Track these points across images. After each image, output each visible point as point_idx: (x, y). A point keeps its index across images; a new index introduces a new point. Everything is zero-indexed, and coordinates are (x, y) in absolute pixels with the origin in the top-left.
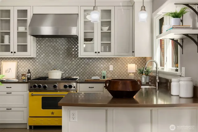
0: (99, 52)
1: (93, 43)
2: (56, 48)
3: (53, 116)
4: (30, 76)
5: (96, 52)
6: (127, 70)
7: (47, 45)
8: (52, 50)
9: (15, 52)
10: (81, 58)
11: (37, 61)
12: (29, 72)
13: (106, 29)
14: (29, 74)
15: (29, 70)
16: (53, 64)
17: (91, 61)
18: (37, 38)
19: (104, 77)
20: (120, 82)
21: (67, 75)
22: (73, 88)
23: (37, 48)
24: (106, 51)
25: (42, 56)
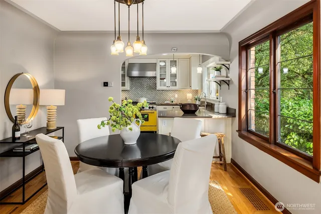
0: (169, 87)
6: (186, 97)
7: (136, 82)
10: (158, 90)
11: (131, 92)
12: (126, 99)
18: (130, 77)
19: (172, 102)
20: (188, 105)
22: (154, 109)
24: (174, 86)
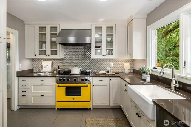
0: (105, 55)
1: (101, 49)
2: (77, 52)
3: (73, 101)
4: (60, 71)
5: (103, 55)
6: (124, 66)
7: (71, 50)
8: (74, 53)
9: (49, 55)
10: (93, 59)
11: (65, 60)
12: (59, 68)
13: (109, 40)
14: (59, 70)
15: (59, 67)
16: (75, 62)
17: (99, 60)
18: (65, 45)
19: (108, 72)
21: (84, 69)
22: (88, 81)
23: (65, 52)
24: (110, 55)
25: (68, 57)
